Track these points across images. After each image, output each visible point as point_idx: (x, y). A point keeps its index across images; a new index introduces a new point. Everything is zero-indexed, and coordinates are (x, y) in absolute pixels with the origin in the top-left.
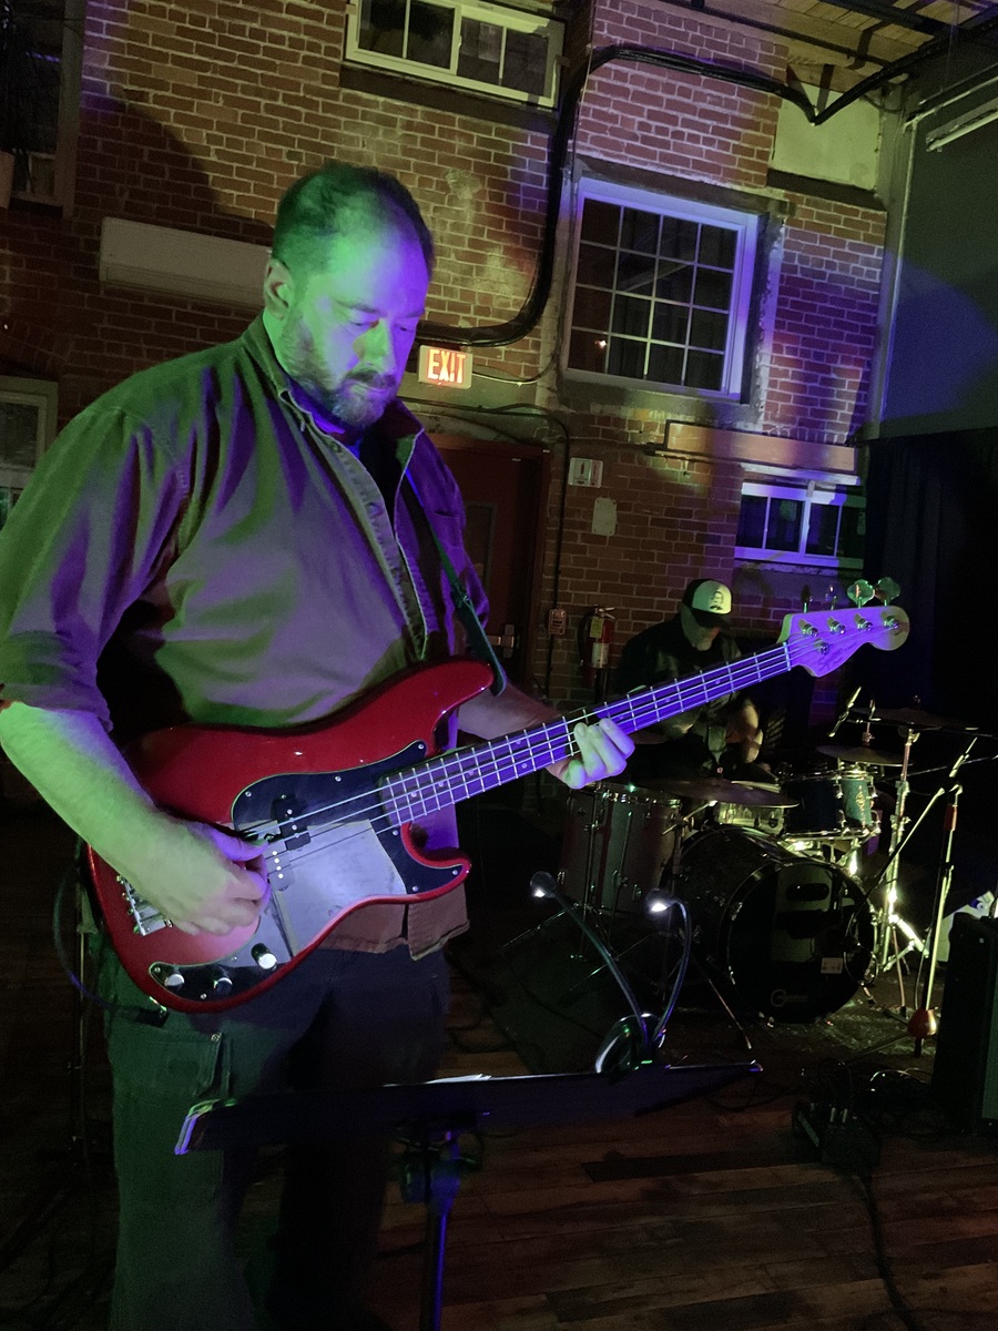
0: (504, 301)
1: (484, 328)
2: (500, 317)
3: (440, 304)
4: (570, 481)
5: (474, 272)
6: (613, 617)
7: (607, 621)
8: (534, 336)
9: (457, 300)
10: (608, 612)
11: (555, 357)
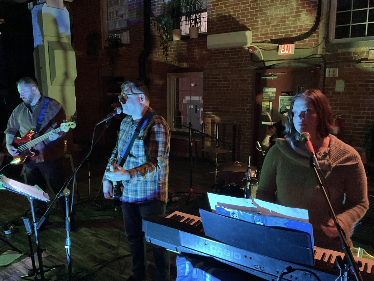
0: (306, 25)
1: (301, 35)
2: (306, 31)
3: (288, 32)
4: (327, 76)
5: (297, 20)
6: (341, 118)
7: (338, 119)
8: (317, 33)
9: (292, 29)
10: (340, 116)
11: (324, 38)
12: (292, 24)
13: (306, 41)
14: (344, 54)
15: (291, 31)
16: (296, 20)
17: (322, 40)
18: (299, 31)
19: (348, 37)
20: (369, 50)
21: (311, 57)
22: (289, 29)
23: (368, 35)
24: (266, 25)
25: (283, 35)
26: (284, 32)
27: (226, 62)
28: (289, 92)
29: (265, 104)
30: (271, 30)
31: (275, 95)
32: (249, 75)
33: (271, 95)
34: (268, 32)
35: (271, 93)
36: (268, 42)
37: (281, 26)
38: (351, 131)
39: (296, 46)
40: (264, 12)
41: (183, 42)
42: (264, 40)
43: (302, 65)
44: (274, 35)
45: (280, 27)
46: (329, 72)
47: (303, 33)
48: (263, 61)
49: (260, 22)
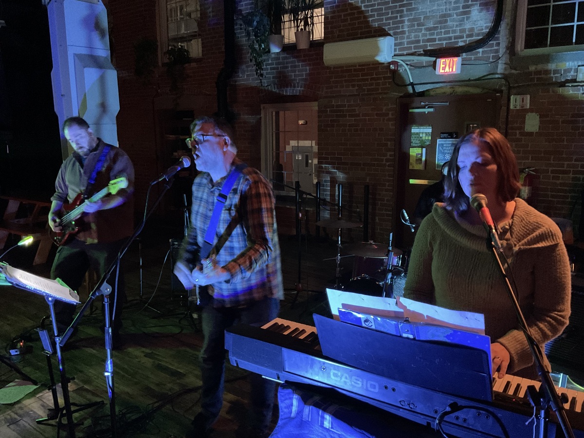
0: (480, 28)
2: (478, 36)
3: (450, 38)
4: (512, 107)
5: (465, 20)
6: (534, 173)
7: (529, 175)
8: (495, 40)
9: (458, 34)
10: (531, 171)
11: (507, 48)
12: (457, 26)
13: (479, 52)
14: (538, 72)
15: (456, 38)
16: (463, 20)
17: (504, 50)
18: (468, 36)
19: (546, 46)
20: (579, 66)
21: (486, 78)
22: (452, 33)
23: (576, 43)
24: (416, 27)
25: (443, 44)
26: (445, 39)
27: (353, 86)
28: (451, 133)
29: (414, 152)
30: (425, 35)
31: (430, 138)
32: (390, 106)
33: (424, 137)
34: (420, 38)
35: (424, 135)
36: (420, 55)
37: (440, 29)
38: (549, 193)
39: (463, 60)
40: (413, 6)
41: (285, 55)
42: (413, 51)
43: (473, 90)
44: (428, 44)
45: (439, 31)
46: (516, 102)
47: (475, 39)
48: (412, 84)
49: (406, 23)
